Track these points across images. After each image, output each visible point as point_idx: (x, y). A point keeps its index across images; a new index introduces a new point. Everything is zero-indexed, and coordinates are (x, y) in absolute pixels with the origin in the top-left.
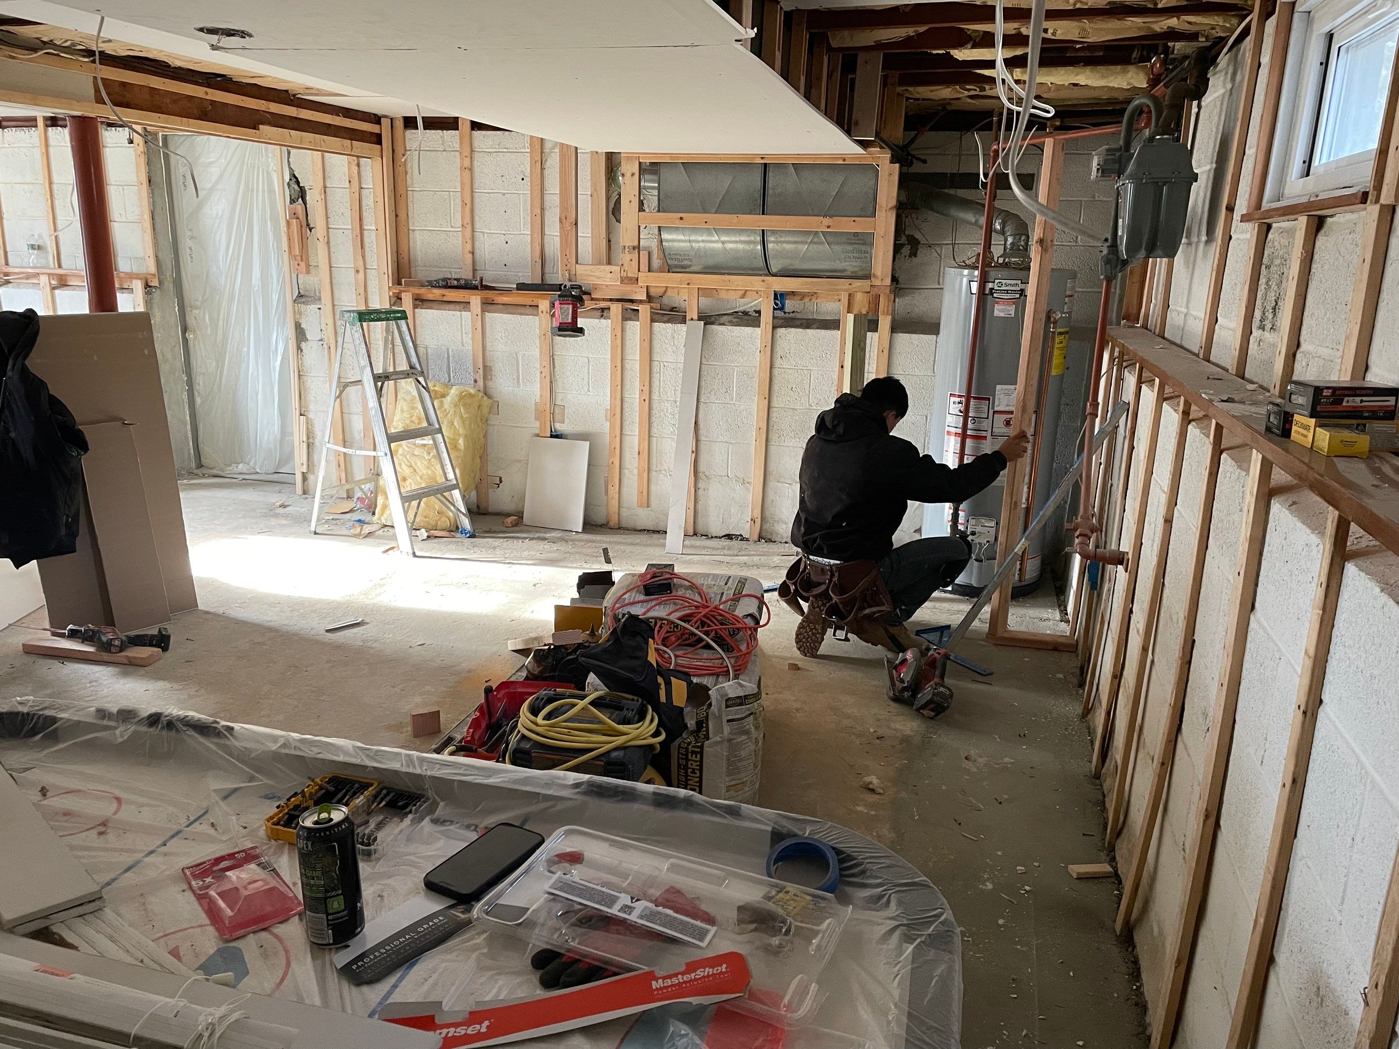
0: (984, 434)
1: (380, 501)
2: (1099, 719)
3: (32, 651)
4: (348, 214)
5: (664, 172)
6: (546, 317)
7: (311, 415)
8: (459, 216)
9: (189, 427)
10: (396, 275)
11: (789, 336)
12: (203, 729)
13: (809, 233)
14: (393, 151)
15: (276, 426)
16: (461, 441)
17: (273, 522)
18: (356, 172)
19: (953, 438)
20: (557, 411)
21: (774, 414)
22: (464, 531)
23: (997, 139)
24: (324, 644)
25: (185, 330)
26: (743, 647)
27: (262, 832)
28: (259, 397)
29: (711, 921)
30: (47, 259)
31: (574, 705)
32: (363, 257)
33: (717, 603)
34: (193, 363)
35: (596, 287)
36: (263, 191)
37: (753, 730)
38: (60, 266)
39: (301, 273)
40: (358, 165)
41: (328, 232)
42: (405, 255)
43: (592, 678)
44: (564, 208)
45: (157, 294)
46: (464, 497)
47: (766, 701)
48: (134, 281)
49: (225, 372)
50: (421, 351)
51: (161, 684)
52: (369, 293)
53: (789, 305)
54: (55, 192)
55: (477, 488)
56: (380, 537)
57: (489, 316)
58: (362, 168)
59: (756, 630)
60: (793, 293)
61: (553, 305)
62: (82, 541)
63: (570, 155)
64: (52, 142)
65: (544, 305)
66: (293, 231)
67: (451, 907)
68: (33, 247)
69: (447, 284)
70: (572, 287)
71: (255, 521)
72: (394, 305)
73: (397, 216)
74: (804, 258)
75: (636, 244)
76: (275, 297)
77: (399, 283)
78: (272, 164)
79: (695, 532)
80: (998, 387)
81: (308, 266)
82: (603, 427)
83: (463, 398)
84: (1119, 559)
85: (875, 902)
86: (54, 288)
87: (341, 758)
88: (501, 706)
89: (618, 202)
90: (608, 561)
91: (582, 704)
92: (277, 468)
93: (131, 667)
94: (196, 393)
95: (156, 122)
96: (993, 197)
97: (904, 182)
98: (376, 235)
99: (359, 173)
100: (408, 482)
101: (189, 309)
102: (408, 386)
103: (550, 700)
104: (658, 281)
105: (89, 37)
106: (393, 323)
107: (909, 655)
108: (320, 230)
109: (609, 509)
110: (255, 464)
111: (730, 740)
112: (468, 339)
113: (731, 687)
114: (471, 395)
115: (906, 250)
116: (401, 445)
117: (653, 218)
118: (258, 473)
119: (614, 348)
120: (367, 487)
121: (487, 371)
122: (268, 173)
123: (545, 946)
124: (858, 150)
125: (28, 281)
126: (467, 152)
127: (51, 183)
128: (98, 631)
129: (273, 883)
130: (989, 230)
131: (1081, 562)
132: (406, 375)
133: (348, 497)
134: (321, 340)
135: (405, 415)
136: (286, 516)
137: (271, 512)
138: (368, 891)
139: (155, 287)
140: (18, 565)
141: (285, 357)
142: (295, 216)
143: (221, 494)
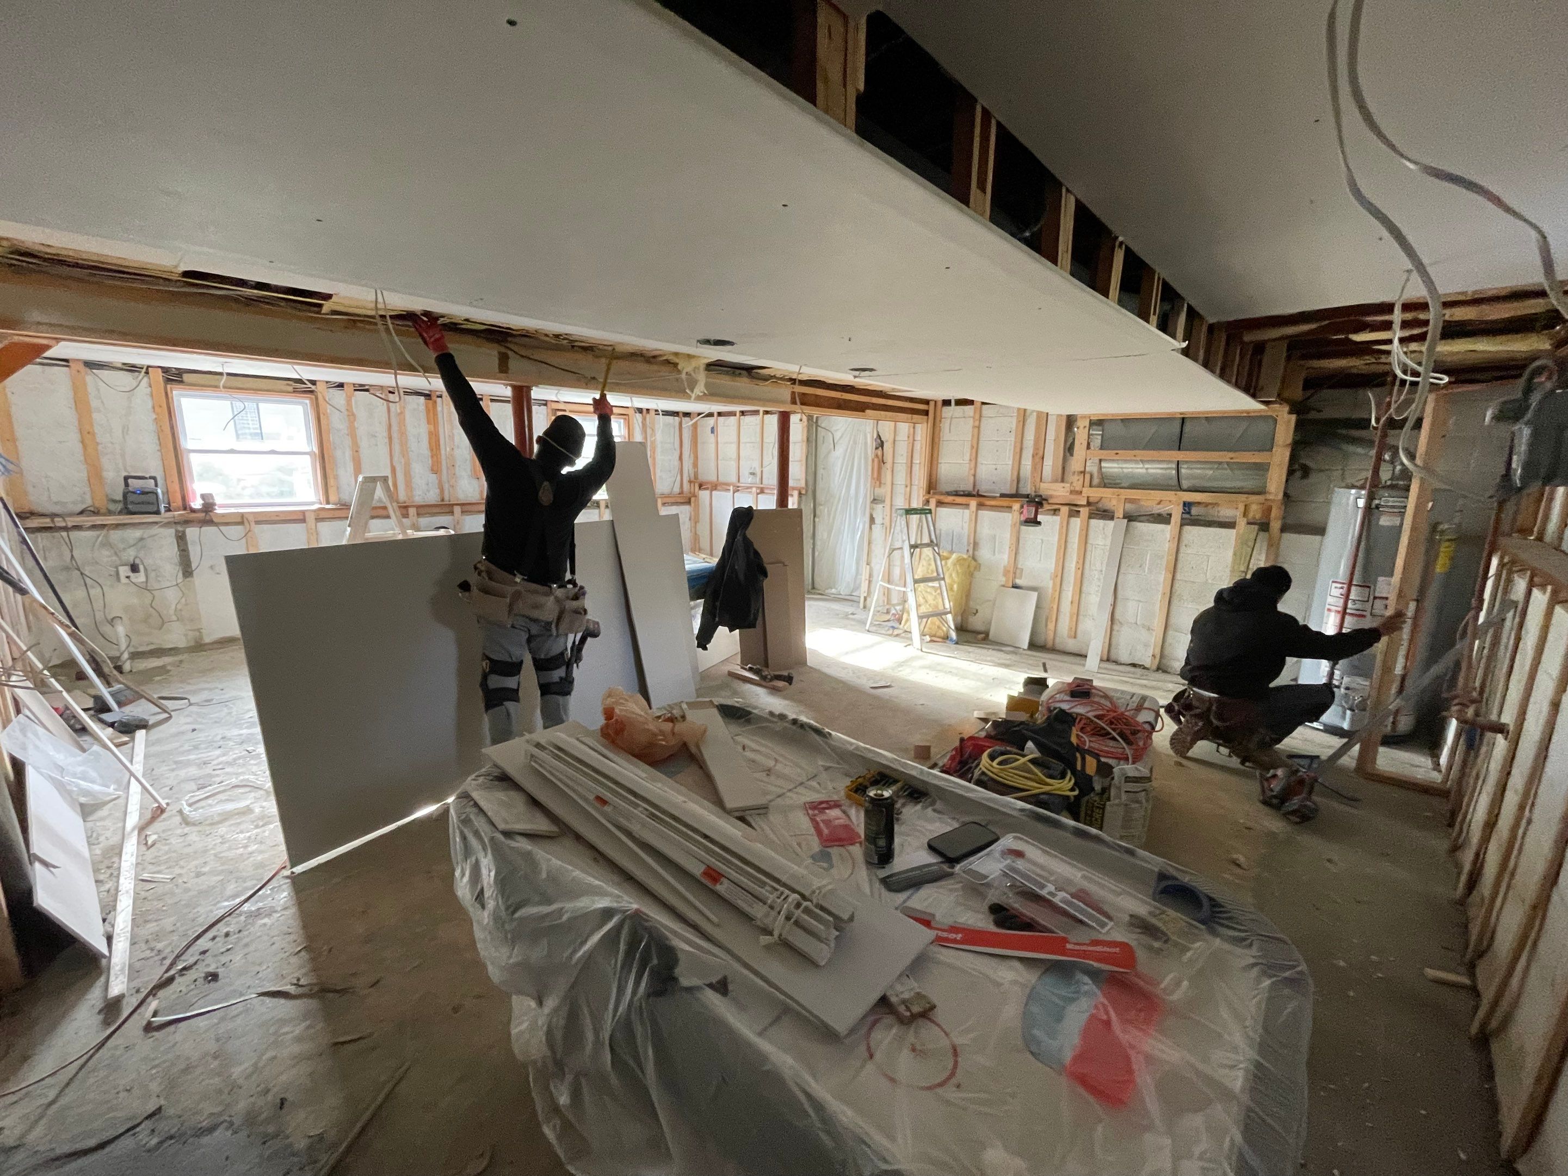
0: (1364, 613)
1: (905, 616)
2: (1467, 858)
3: (732, 675)
4: (905, 455)
5: (1106, 425)
6: (1016, 514)
7: (872, 565)
8: (968, 455)
9: (810, 567)
10: (928, 488)
11: (1192, 532)
12: (818, 731)
13: (1216, 462)
14: (934, 418)
15: (854, 570)
16: (955, 586)
17: (847, 622)
18: (912, 431)
19: (1333, 614)
20: (1018, 571)
21: (1177, 585)
22: (951, 640)
23: (1391, 394)
24: (869, 695)
25: (815, 516)
26: (1141, 743)
27: (842, 793)
28: (847, 554)
29: (1110, 918)
30: (756, 479)
31: (1018, 760)
32: (911, 478)
33: (1123, 710)
34: (816, 533)
35: (1051, 496)
36: (862, 444)
37: (1144, 801)
38: (761, 484)
39: (877, 487)
40: (914, 427)
41: (893, 465)
42: (934, 477)
43: (1030, 744)
44: (1036, 448)
45: (804, 498)
46: (954, 620)
47: (1155, 783)
48: (794, 491)
49: (831, 539)
50: (938, 532)
51: (787, 702)
52: (912, 498)
53: (1194, 511)
54: (764, 446)
55: (962, 616)
56: (903, 638)
57: (980, 512)
58: (916, 429)
59: (1151, 733)
60: (1199, 503)
61: (1022, 507)
62: (759, 622)
63: (1044, 418)
64: (765, 422)
65: (1016, 506)
66: (875, 464)
67: (942, 862)
68: (751, 473)
69: (957, 494)
70: (1036, 496)
71: (838, 621)
72: (925, 505)
73: (932, 455)
74: (1210, 479)
75: (1082, 469)
76: (861, 501)
77: (929, 493)
78: (868, 429)
79: (1108, 659)
80: (1380, 579)
81: (880, 483)
82: (1048, 584)
83: (960, 561)
84: (1500, 729)
85: (1238, 941)
86: (757, 494)
87: (885, 762)
88: (968, 751)
89: (1073, 444)
90: (1046, 671)
91: (1023, 760)
92: (851, 593)
93: (775, 691)
94: (816, 549)
95: (816, 412)
96: (1384, 435)
97: (1299, 425)
98: (920, 466)
99: (914, 432)
100: (922, 608)
101: (818, 506)
102: (928, 552)
103: (1003, 754)
104: (1095, 494)
105: (793, 373)
106: (923, 516)
107: (1280, 772)
108: (889, 465)
109: (1047, 636)
110: (840, 589)
111: (1126, 805)
112: (966, 526)
113: (1130, 769)
114: (964, 559)
115: (1298, 474)
116: (920, 585)
117: (1096, 454)
118: (841, 594)
119: (1060, 534)
120: (898, 608)
121: (976, 545)
122: (865, 433)
123: (996, 901)
124: (1262, 407)
125: (747, 490)
126: (977, 417)
127: (762, 442)
128: (762, 669)
129: (848, 822)
130: (1379, 459)
131: (1458, 726)
132: (927, 545)
133: (888, 612)
134: (883, 523)
135: (925, 568)
136: (853, 620)
137: (846, 616)
138: (897, 840)
139: (803, 494)
140: (731, 631)
141: (863, 533)
142: (877, 456)
143: (821, 604)
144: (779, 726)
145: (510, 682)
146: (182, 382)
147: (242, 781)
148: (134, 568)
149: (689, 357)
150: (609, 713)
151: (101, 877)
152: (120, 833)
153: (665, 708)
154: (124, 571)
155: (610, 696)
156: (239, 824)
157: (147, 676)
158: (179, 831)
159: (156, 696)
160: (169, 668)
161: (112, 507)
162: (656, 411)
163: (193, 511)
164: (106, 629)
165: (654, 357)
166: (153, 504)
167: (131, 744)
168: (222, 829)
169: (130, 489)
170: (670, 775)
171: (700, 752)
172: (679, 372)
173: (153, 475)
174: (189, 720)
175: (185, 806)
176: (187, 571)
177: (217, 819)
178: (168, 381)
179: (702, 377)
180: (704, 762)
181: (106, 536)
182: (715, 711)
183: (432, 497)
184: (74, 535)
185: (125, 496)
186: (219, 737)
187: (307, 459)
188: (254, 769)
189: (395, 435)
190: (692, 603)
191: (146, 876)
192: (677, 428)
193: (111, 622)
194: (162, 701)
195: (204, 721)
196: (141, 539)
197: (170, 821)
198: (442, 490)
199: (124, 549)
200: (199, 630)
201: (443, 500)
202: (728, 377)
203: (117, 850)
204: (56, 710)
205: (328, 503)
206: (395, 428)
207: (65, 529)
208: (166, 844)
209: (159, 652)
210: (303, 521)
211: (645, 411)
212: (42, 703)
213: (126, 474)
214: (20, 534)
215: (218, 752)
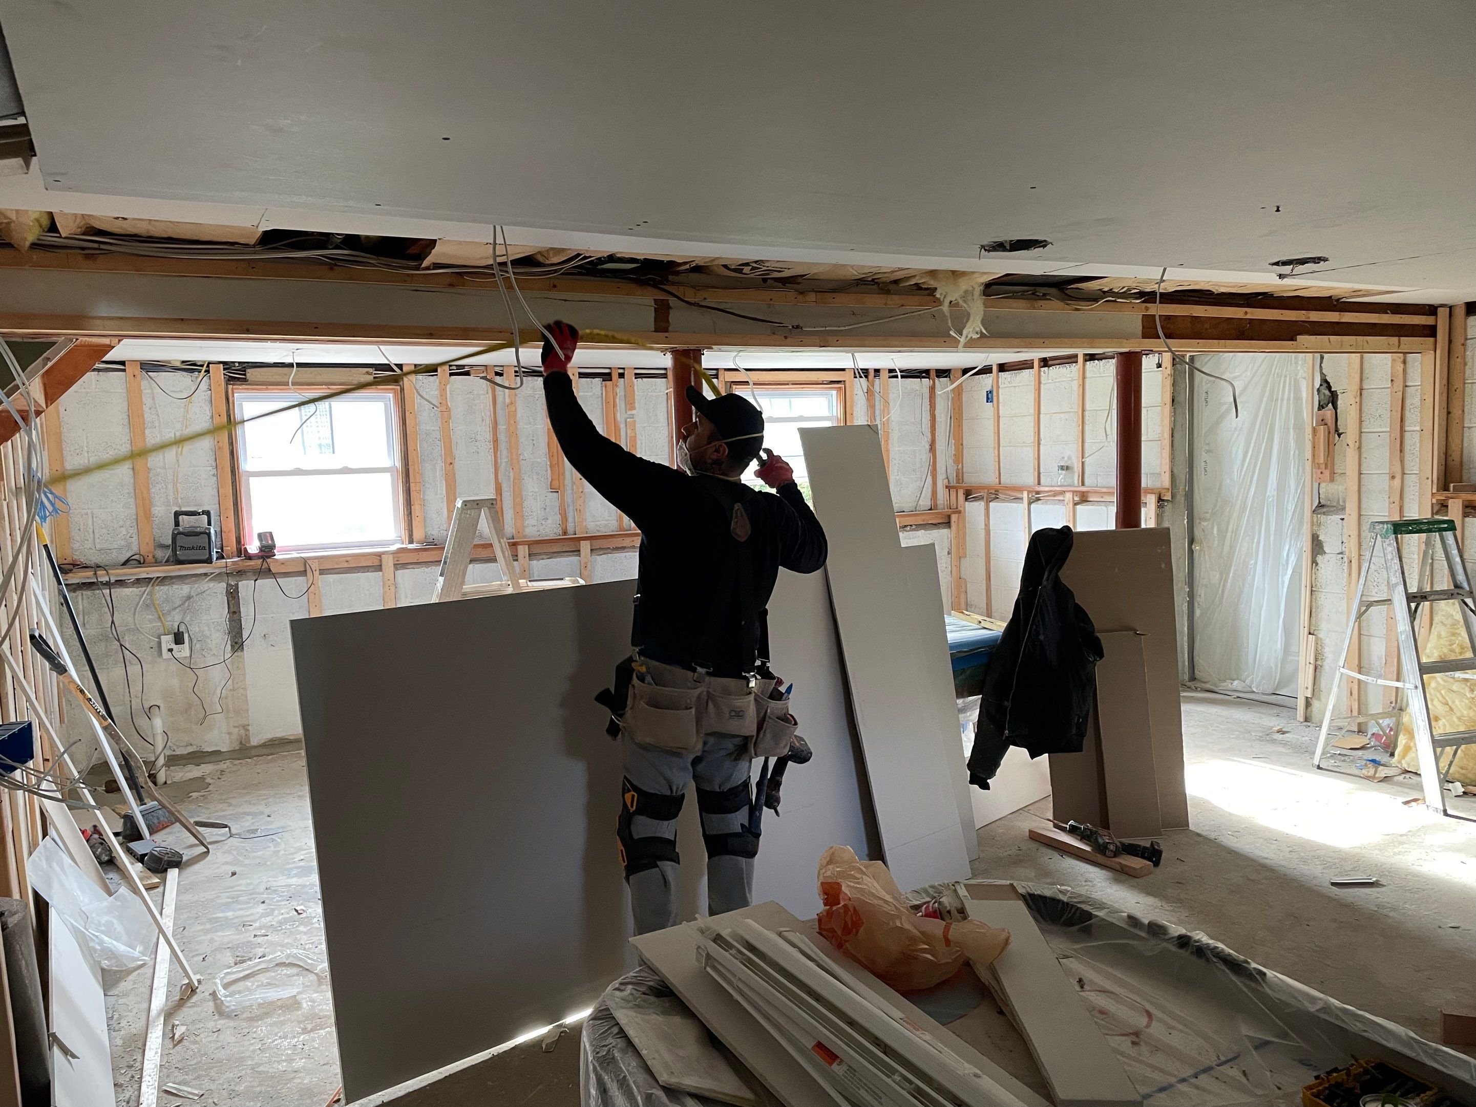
1: (1402, 740)
3: (1036, 837)
4: (1386, 416)
7: (1321, 635)
9: (1186, 638)
10: (1442, 479)
12: (1236, 967)
14: (1450, 341)
15: (1279, 645)
17: (1270, 748)
18: (1401, 369)
24: (1330, 899)
25: (1192, 541)
27: (1300, 1100)
28: (1263, 612)
30: (1073, 478)
32: (1402, 461)
34: (1196, 574)
36: (1289, 399)
38: (1083, 484)
39: (1324, 481)
40: (1404, 362)
41: (1360, 437)
42: (1455, 456)
45: (1168, 507)
48: (1149, 496)
49: (1229, 584)
50: (1470, 566)
51: (1154, 900)
52: (1406, 500)
54: (1087, 418)
56: (1400, 784)
58: (1409, 365)
62: (1088, 742)
64: (1088, 374)
66: (1319, 438)
68: (1062, 468)
71: (1249, 744)
72: (1437, 513)
73: (1449, 413)
76: (1291, 507)
77: (1446, 488)
78: (1301, 371)
81: (1333, 473)
86: (1076, 504)
87: (1391, 1045)
92: (1276, 690)
93: (1123, 875)
94: (1196, 604)
95: (1188, 348)
98: (1421, 436)
99: (1405, 371)
100: (1440, 723)
101: (1198, 521)
102: (1449, 608)
106: (1435, 536)
108: (1350, 436)
110: (1252, 682)
116: (1435, 677)
118: (1253, 692)
120: (1385, 722)
122: (1296, 380)
125: (1055, 498)
127: (1083, 410)
128: (1096, 832)
132: (1447, 595)
133: (1359, 732)
134: (1341, 553)
135: (1442, 642)
136: (1284, 744)
137: (1267, 737)
139: (1168, 501)
140: (1033, 756)
141: (1297, 571)
142: (1323, 422)
143: (1214, 710)
144: (1151, 947)
145: (665, 829)
146: (245, 380)
147: (288, 956)
148: (179, 639)
149: (955, 275)
150: (831, 893)
151: (121, 1081)
152: (144, 1018)
153: (925, 891)
154: (167, 641)
155: (830, 862)
156: (283, 1023)
157: (185, 790)
158: (211, 1025)
159: (192, 821)
160: (208, 780)
161: (160, 554)
162: (891, 371)
163: (249, 557)
164: (142, 722)
165: (896, 282)
166: (204, 548)
167: (160, 889)
168: (262, 1029)
169: (181, 529)
170: (944, 1020)
171: (998, 980)
172: (938, 302)
173: (206, 509)
174: (229, 858)
175: (220, 988)
176: (238, 644)
177: (257, 1012)
178: (230, 380)
179: (977, 308)
180: (1007, 1002)
181: (151, 594)
182: (1021, 905)
183: (550, 528)
184: (118, 592)
185: (174, 537)
186: (262, 888)
187: (387, 477)
188: (304, 939)
189: (502, 437)
190: (960, 701)
191: (170, 1087)
192: (927, 396)
193: (149, 712)
194: (201, 829)
195: (247, 862)
196: (189, 598)
197: (200, 1006)
198: (564, 518)
199: (169, 612)
200: (245, 727)
201: (565, 533)
202: (1021, 303)
203: (139, 1043)
204: (83, 832)
205: (411, 542)
206: (502, 427)
207: (108, 584)
208: (195, 1042)
209: (198, 757)
210: (379, 568)
211: (872, 373)
212: (70, 822)
213: (178, 509)
214: (61, 592)
215: (261, 909)
